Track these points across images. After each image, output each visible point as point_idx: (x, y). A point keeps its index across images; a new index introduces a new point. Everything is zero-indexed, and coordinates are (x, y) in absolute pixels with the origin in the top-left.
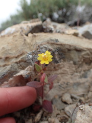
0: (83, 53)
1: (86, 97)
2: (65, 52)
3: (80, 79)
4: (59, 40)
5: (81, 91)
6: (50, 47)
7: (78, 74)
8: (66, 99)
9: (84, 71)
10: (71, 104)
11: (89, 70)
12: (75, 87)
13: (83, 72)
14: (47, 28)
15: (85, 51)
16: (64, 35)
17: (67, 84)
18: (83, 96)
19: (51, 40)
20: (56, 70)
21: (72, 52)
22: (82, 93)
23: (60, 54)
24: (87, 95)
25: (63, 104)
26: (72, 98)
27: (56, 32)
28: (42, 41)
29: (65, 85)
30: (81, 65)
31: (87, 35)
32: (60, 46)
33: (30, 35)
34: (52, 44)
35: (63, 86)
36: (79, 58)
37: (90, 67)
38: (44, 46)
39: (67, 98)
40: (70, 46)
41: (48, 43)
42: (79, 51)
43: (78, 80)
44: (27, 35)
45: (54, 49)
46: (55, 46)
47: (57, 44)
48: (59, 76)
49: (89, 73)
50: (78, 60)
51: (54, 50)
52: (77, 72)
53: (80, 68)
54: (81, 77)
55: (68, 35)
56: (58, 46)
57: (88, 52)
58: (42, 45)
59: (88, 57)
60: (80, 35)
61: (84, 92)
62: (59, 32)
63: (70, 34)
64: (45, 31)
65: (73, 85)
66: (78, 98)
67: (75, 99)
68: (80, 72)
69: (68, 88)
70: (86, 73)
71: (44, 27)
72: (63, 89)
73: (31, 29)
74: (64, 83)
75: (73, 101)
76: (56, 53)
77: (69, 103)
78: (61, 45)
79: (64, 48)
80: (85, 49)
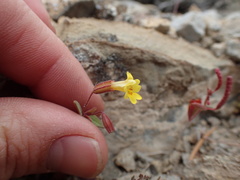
0: (169, 70)
1: (166, 161)
2: (131, 65)
3: (159, 123)
4: (119, 37)
5: (157, 147)
6: (97, 51)
7: (157, 113)
8: (124, 161)
9: (169, 107)
10: (131, 171)
11: (179, 106)
12: (147, 137)
13: (166, 110)
14: (104, 9)
15: (174, 66)
16: (137, 28)
17: (131, 130)
18: (161, 157)
19: (100, 35)
20: (110, 100)
21: (145, 65)
22: (160, 152)
23: (118, 68)
24: (169, 156)
25: (116, 170)
26: (137, 159)
28: (80, 35)
29: (126, 132)
30: (162, 95)
31: (187, 34)
32: (118, 51)
33: (62, 20)
34: (102, 45)
35: (121, 133)
36: (160, 79)
37: (182, 100)
38: (83, 46)
39: (126, 158)
40: (142, 52)
41: (93, 41)
42: (161, 64)
43: (155, 124)
44: (56, 21)
45: (106, 55)
46: (109, 50)
47: (113, 46)
48: (117, 112)
49: (178, 113)
50: (157, 83)
51: (105, 58)
52: (153, 108)
53: (162, 102)
54: (161, 119)
55: (146, 28)
56: (114, 50)
57: (180, 68)
58: (77, 43)
59: (179, 79)
60: (173, 32)
61: (166, 150)
62: (129, 21)
63: (151, 28)
65: (144, 134)
66: (149, 159)
67: (143, 162)
68: (160, 109)
69: (134, 139)
70: (174, 113)
71: (98, 7)
72: (122, 140)
73: (67, 9)
74: (125, 128)
75: (137, 166)
76: (111, 65)
77: (128, 169)
78: (123, 48)
79: (128, 56)
80: (175, 63)
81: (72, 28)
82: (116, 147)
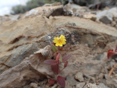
0: (98, 37)
1: (97, 77)
2: (81, 35)
3: (93, 61)
4: (76, 24)
5: (93, 71)
6: (68, 30)
7: (92, 56)
8: (79, 77)
9: (98, 54)
10: (82, 82)
11: (102, 53)
13: (96, 55)
14: (67, 11)
15: (100, 35)
16: (82, 19)
17: (81, 64)
18: (95, 76)
19: (69, 23)
20: (72, 51)
21: (87, 35)
22: (94, 74)
23: (76, 37)
24: (98, 75)
25: (75, 81)
26: (84, 76)
27: (75, 16)
28: (61, 24)
29: (79, 65)
30: (95, 48)
31: (104, 20)
32: (76, 30)
33: (51, 17)
34: (70, 27)
35: (77, 65)
36: (94, 41)
37: (104, 50)
38: (62, 28)
39: (79, 76)
40: (86, 30)
41: (66, 26)
42: (94, 35)
43: (91, 61)
44: (48, 17)
46: (73, 30)
47: (74, 28)
48: (75, 56)
49: (102, 56)
50: (93, 43)
51: (71, 33)
52: (91, 54)
53: (94, 51)
54: (94, 59)
55: (86, 19)
56: (74, 30)
57: (103, 36)
58: (60, 28)
59: (102, 41)
60: (98, 20)
61: (97, 73)
62: (78, 16)
63: (88, 19)
64: (65, 14)
65: (87, 66)
66: (89, 77)
67: (87, 78)
68: (94, 54)
69: (82, 68)
70: (100, 56)
71: (65, 10)
72: (77, 68)
73: (52, 12)
74: (78, 63)
75: (85, 79)
76: (73, 36)
77: (81, 81)
78: (78, 29)
79: (80, 32)
80: (100, 34)
81: (57, 21)
82: (74, 72)
